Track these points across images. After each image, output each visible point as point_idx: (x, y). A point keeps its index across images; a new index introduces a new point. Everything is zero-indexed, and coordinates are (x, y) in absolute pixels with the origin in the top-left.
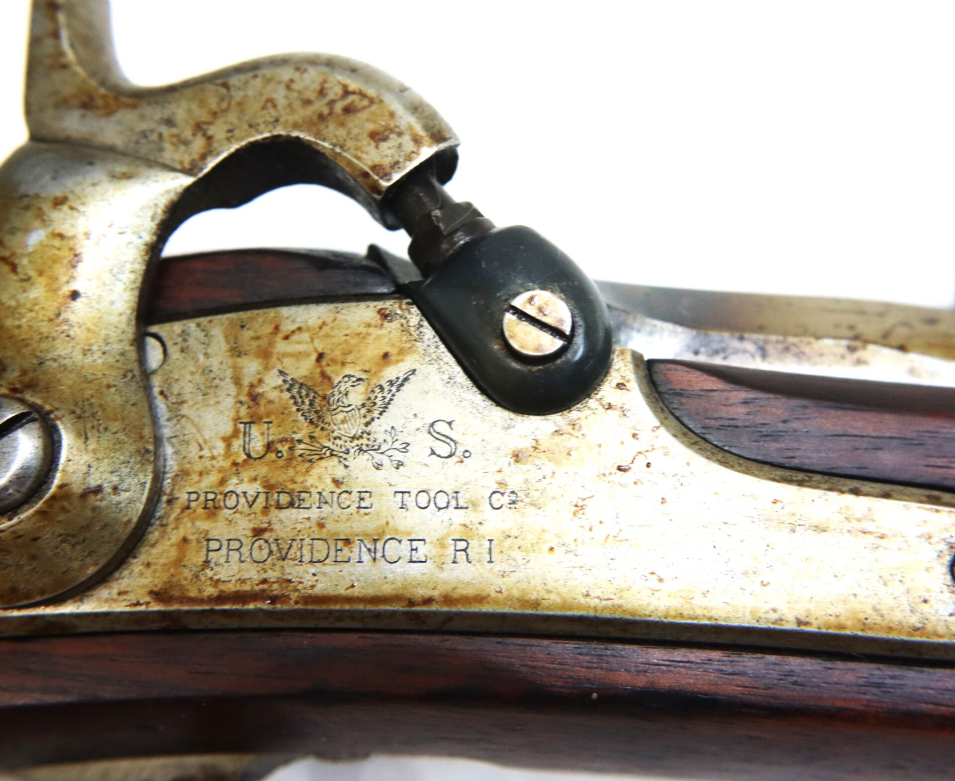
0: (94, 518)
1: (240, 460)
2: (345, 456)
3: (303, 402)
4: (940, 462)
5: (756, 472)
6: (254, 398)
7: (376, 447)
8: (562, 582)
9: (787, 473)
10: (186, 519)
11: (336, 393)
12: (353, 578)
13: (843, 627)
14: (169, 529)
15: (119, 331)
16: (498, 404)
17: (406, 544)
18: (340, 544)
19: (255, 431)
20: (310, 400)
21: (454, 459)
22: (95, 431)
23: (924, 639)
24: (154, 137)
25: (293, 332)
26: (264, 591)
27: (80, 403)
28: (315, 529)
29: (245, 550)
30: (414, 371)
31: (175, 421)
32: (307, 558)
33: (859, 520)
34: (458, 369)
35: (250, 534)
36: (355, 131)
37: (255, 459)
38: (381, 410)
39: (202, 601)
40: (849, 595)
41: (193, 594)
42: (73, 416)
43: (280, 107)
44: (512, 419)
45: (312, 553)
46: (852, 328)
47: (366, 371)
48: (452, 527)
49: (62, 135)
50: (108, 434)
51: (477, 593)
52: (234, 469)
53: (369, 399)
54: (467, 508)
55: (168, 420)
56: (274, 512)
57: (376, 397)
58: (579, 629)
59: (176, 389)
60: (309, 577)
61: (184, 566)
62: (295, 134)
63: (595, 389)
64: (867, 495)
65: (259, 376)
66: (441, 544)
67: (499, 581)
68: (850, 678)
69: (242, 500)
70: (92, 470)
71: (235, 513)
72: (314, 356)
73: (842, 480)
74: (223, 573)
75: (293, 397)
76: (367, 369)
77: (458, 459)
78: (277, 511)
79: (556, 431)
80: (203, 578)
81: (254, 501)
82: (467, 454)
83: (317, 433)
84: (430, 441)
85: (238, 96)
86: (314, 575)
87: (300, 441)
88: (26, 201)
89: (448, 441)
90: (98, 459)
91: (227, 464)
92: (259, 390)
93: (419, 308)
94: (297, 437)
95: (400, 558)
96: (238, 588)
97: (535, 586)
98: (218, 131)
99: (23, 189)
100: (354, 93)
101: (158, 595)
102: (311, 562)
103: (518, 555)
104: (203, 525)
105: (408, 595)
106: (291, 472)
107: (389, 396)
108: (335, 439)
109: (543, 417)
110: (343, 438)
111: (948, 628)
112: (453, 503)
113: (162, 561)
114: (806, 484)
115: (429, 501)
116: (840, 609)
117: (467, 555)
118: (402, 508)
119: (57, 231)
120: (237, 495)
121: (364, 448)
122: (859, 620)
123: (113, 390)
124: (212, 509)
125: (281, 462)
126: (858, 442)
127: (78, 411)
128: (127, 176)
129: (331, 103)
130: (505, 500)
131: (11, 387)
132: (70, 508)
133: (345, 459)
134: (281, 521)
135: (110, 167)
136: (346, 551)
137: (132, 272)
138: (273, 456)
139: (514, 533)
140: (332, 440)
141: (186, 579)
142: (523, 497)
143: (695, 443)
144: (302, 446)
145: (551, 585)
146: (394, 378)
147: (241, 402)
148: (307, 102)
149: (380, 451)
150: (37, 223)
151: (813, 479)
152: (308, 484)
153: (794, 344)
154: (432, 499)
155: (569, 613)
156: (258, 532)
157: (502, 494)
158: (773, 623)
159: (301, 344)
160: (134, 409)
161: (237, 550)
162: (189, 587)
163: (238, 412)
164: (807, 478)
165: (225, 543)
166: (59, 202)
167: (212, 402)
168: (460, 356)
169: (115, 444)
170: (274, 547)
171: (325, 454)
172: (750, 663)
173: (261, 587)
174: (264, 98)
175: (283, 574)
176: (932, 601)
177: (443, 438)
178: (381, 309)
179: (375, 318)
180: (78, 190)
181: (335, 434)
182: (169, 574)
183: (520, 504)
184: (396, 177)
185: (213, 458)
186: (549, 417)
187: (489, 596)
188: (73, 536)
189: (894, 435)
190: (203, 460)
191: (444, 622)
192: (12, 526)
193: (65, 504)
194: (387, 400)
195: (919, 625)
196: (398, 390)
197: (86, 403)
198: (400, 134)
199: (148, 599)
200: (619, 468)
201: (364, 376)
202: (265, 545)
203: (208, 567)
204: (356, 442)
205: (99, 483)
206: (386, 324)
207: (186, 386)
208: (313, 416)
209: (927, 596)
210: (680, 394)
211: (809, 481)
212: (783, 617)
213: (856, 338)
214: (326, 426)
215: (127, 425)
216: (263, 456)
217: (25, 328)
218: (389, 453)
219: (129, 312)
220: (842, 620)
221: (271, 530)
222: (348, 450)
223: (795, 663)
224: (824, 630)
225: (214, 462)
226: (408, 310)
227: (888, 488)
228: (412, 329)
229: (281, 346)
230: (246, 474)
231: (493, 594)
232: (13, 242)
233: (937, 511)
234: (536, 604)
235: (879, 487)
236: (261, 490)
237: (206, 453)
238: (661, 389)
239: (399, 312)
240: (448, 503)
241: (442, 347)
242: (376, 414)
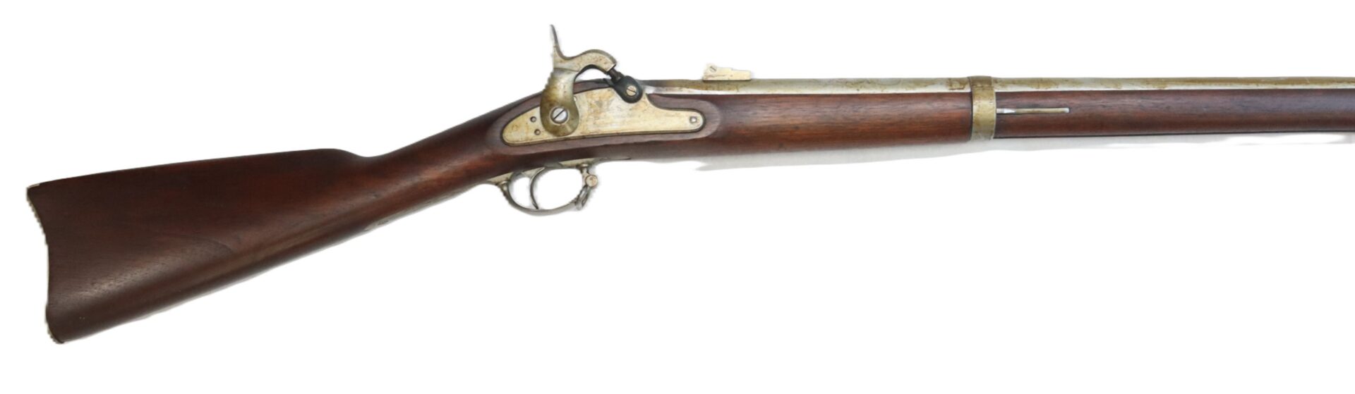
4: (690, 105)
6: (591, 104)
7: (609, 110)
8: (638, 127)
11: (603, 103)
12: (609, 129)
14: (581, 124)
16: (627, 102)
18: (606, 124)
19: (592, 109)
20: (599, 104)
24: (571, 66)
25: (595, 94)
28: (602, 123)
30: (614, 98)
31: (580, 108)
32: (602, 126)
33: (678, 114)
35: (594, 124)
36: (602, 63)
37: (592, 113)
38: (610, 105)
39: (588, 134)
40: (677, 125)
43: (590, 60)
44: (629, 104)
49: (559, 67)
52: (589, 114)
54: (623, 118)
56: (596, 121)
57: (609, 103)
58: (641, 133)
62: (593, 64)
63: (641, 99)
65: (591, 101)
66: (620, 123)
67: (629, 127)
71: (591, 122)
73: (676, 109)
75: (596, 104)
76: (607, 99)
79: (636, 106)
81: (594, 119)
82: (623, 110)
85: (583, 58)
86: (603, 129)
90: (573, 115)
93: (614, 89)
94: (598, 109)
95: (614, 126)
96: (592, 131)
98: (581, 64)
99: (555, 77)
100: (601, 56)
101: (583, 134)
103: (631, 124)
104: (586, 124)
105: (616, 131)
107: (611, 102)
110: (604, 109)
113: (581, 128)
114: (671, 110)
117: (624, 124)
118: (614, 118)
119: (561, 83)
120: (590, 118)
122: (678, 128)
124: (587, 121)
125: (596, 113)
128: (569, 73)
129: (598, 58)
131: (560, 106)
135: (566, 71)
137: (572, 88)
139: (631, 121)
143: (655, 106)
144: (599, 111)
146: (611, 100)
148: (594, 58)
150: (558, 82)
152: (600, 116)
155: (639, 131)
157: (628, 116)
158: (667, 130)
159: (597, 96)
162: (586, 132)
163: (589, 106)
165: (590, 126)
166: (561, 78)
167: (584, 105)
168: (620, 96)
171: (602, 111)
173: (596, 131)
174: (587, 58)
175: (599, 129)
176: (687, 124)
177: (619, 108)
178: (608, 89)
180: (563, 76)
182: (583, 130)
183: (631, 117)
184: (609, 70)
186: (634, 104)
187: (627, 129)
188: (571, 126)
189: (684, 102)
191: (622, 134)
198: (609, 63)
200: (645, 110)
202: (596, 126)
203: (588, 129)
204: (607, 109)
205: (573, 118)
206: (609, 92)
207: (581, 102)
208: (600, 106)
210: (653, 98)
214: (602, 108)
218: (611, 111)
222: (605, 111)
224: (673, 130)
225: (586, 114)
228: (613, 92)
232: (555, 85)
233: (688, 113)
234: (634, 130)
235: (681, 110)
238: (650, 98)
239: (611, 89)
240: (620, 118)
241: (618, 94)
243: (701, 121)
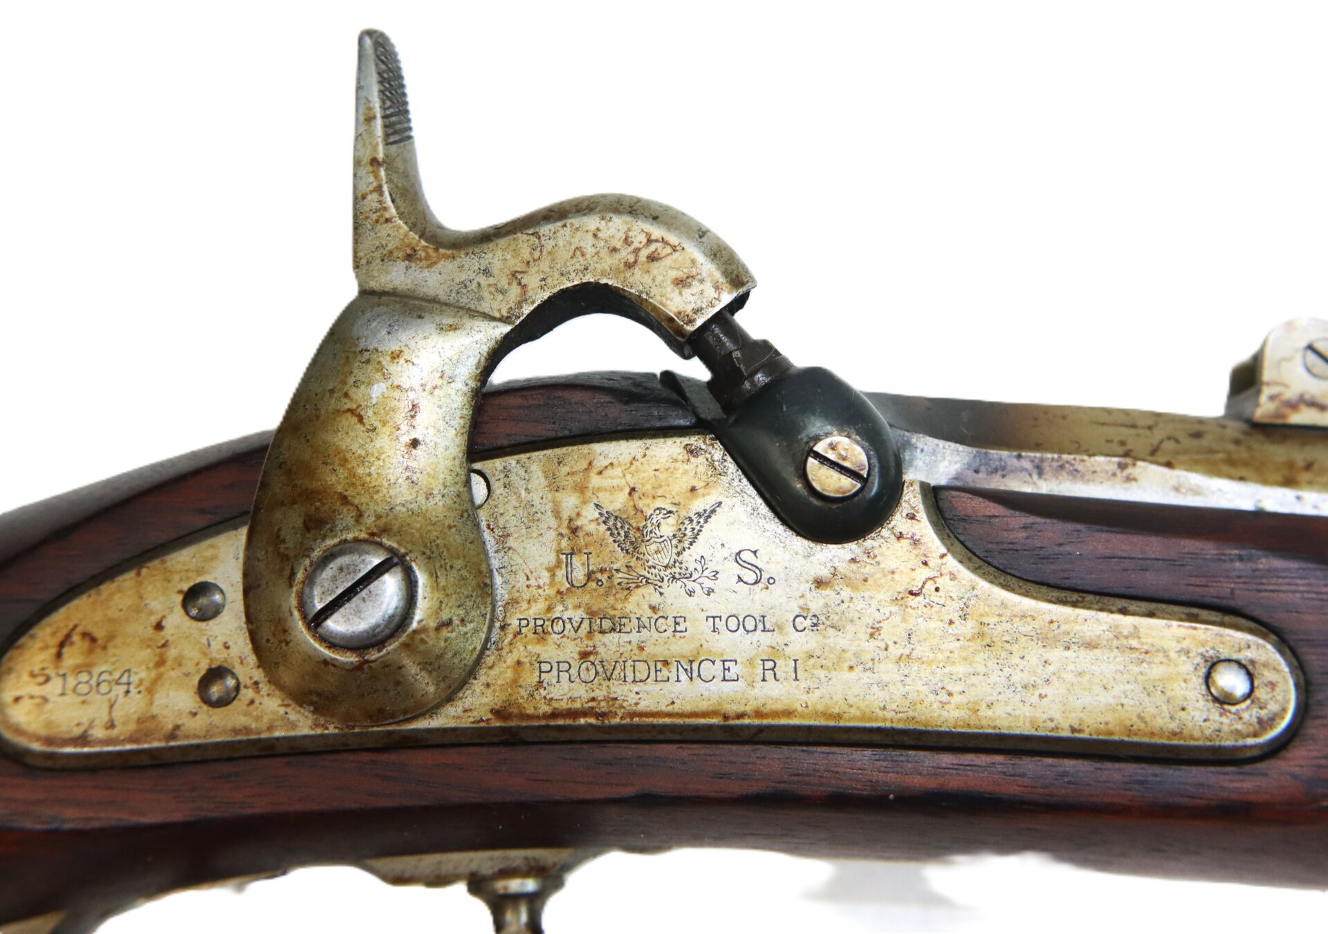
0: (446, 647)
1: (563, 589)
2: (660, 584)
3: (619, 534)
4: (1198, 581)
5: (1035, 595)
6: (574, 531)
7: (688, 575)
8: (861, 697)
9: (1062, 594)
10: (518, 643)
11: (649, 525)
12: (673, 695)
13: (1111, 733)
14: (504, 653)
15: (454, 474)
16: (798, 534)
17: (719, 664)
18: (659, 666)
19: (576, 560)
20: (625, 532)
21: (761, 585)
22: (443, 570)
23: (1182, 742)
24: (474, 286)
25: (606, 467)
26: (593, 708)
27: (428, 544)
28: (636, 651)
29: (574, 671)
30: (720, 504)
31: (503, 553)
32: (630, 678)
33: (1126, 637)
34: (760, 501)
35: (577, 656)
36: (659, 279)
37: (578, 587)
38: (691, 540)
39: (538, 718)
40: (1117, 705)
41: (530, 711)
42: (424, 557)
43: (588, 256)
44: (811, 548)
45: (634, 673)
46: (1123, 443)
47: (675, 504)
48: (760, 649)
49: (389, 287)
50: (454, 571)
51: (786, 708)
52: (559, 596)
53: (680, 529)
54: (774, 630)
55: (496, 552)
56: (598, 636)
57: (686, 529)
58: (876, 738)
59: (501, 522)
60: (633, 695)
61: (520, 686)
62: (603, 281)
63: (888, 519)
64: (1133, 614)
65: (577, 510)
66: (751, 662)
67: (805, 697)
68: (1117, 777)
69: (568, 626)
70: (444, 605)
71: (562, 637)
72: (627, 490)
73: (1112, 600)
74: (555, 693)
75: (609, 529)
76: (677, 501)
77: (764, 586)
78: (600, 635)
79: (852, 559)
80: (538, 697)
81: (580, 626)
82: (771, 581)
83: (633, 563)
84: (737, 570)
85: (549, 245)
86: (637, 693)
87: (618, 571)
88: (366, 355)
89: (754, 568)
90: (447, 595)
91: (552, 592)
92: (578, 523)
93: (722, 444)
94: (615, 566)
95: (714, 677)
96: (570, 705)
97: (837, 701)
98: (532, 280)
99: (362, 345)
100: (657, 241)
101: (498, 713)
102: (634, 681)
103: (822, 674)
104: (535, 648)
105: (723, 712)
106: (611, 600)
107: (698, 528)
108: (650, 567)
109: (840, 546)
110: (657, 567)
111: (1202, 732)
112: (760, 626)
113: (499, 682)
114: (1080, 605)
115: (739, 624)
116: (1109, 717)
117: (775, 674)
118: (714, 631)
119: (396, 384)
120: (564, 622)
121: (677, 576)
122: (1126, 727)
123: (453, 530)
124: (541, 635)
125: (601, 590)
126: (1126, 564)
127: (428, 552)
128: (453, 328)
129: (637, 251)
130: (808, 623)
131: (369, 531)
132: (428, 640)
133: (660, 587)
134: (604, 644)
135: (438, 319)
136: (665, 672)
137: (461, 418)
138: (593, 585)
139: (818, 653)
140: (647, 569)
141: (522, 698)
142: (824, 620)
143: (980, 567)
144: (620, 575)
145: (851, 700)
146: (701, 510)
147: (561, 534)
148: (615, 250)
149: (692, 579)
150: (378, 376)
151: (1086, 599)
152: (628, 611)
153: (1068, 462)
154: (741, 623)
155: (868, 725)
156: (584, 655)
157: (805, 618)
158: (1050, 731)
159: (614, 477)
160: (472, 546)
161: (567, 671)
162: (525, 705)
163: (559, 544)
164: (1080, 599)
165: (555, 665)
166: (395, 356)
167: (535, 535)
168: (762, 489)
169: (459, 580)
170: (600, 669)
171: (641, 582)
172: (1031, 766)
173: (590, 704)
174: (573, 247)
175: (610, 693)
176: (1189, 708)
177: (750, 567)
178: (687, 445)
179: (683, 455)
180: (412, 344)
181: (650, 563)
182: (507, 694)
183: (821, 627)
184: (699, 322)
185: (539, 587)
186: (845, 545)
187: (796, 710)
188: (431, 664)
189: (1158, 557)
190: (531, 589)
191: (756, 734)
192: (381, 657)
193: (423, 636)
194: (696, 531)
195: (1178, 731)
196: (706, 522)
197: (433, 544)
198: (702, 281)
199: (490, 716)
200: (911, 593)
201: (674, 509)
202: (591, 667)
203: (541, 686)
204: (669, 571)
205: (449, 616)
206: (692, 459)
207: (511, 518)
208: (628, 546)
209: (1185, 704)
210: (964, 519)
211: (1083, 601)
212: (1059, 726)
213: (1126, 454)
214: (641, 556)
215: (468, 562)
216: (585, 584)
217: (375, 476)
218: (700, 581)
219: (460, 455)
220: (1111, 726)
221: (597, 653)
222: (663, 579)
223: (1068, 764)
224: (1095, 737)
225: (540, 591)
226: (712, 445)
227: (1153, 606)
228: (717, 463)
229: (595, 481)
230: (571, 602)
231: (800, 709)
232: (358, 394)
233: (1195, 628)
234: (839, 716)
235: (1145, 606)
236: (584, 616)
237: (532, 582)
238: (946, 515)
239: (703, 447)
240: (756, 626)
241: (745, 481)
242: (686, 544)
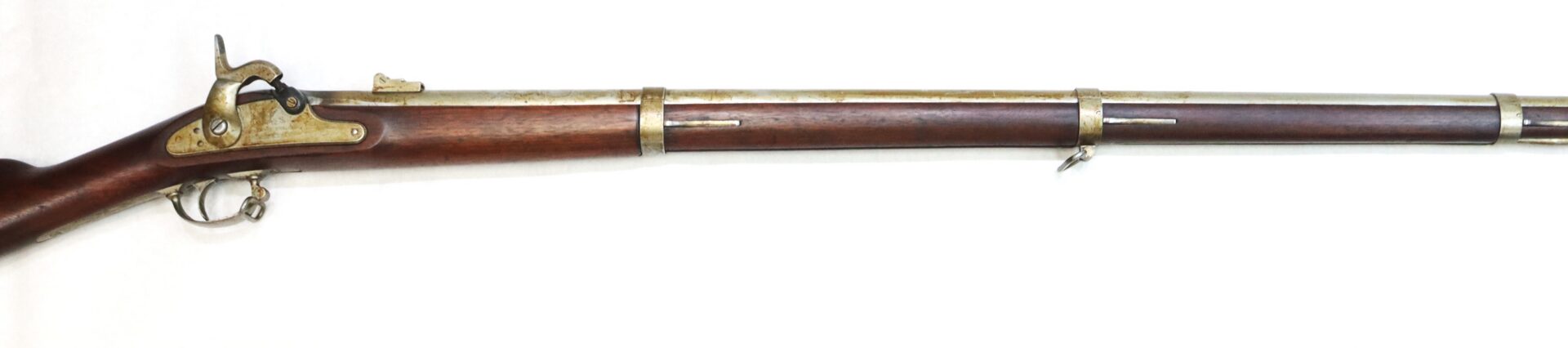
5: (327, 121)
7: (272, 122)
16: (289, 114)
24: (235, 77)
36: (264, 74)
38: (272, 116)
43: (253, 71)
63: (303, 111)
64: (342, 123)
65: (254, 112)
79: (298, 117)
82: (285, 122)
85: (247, 70)
107: (273, 114)
114: (334, 122)
119: (223, 94)
121: (270, 122)
128: (232, 84)
129: (261, 70)
133: (268, 124)
137: (234, 99)
142: (293, 127)
143: (319, 117)
150: (220, 93)
166: (223, 89)
168: (283, 107)
171: (264, 123)
174: (250, 70)
180: (225, 87)
186: (296, 115)
196: (275, 113)
198: (271, 74)
200: (307, 122)
218: (274, 122)
219: (235, 105)
222: (268, 122)
229: (257, 108)
232: (217, 96)
238: (315, 110)
239: (275, 101)
243: (363, 133)
